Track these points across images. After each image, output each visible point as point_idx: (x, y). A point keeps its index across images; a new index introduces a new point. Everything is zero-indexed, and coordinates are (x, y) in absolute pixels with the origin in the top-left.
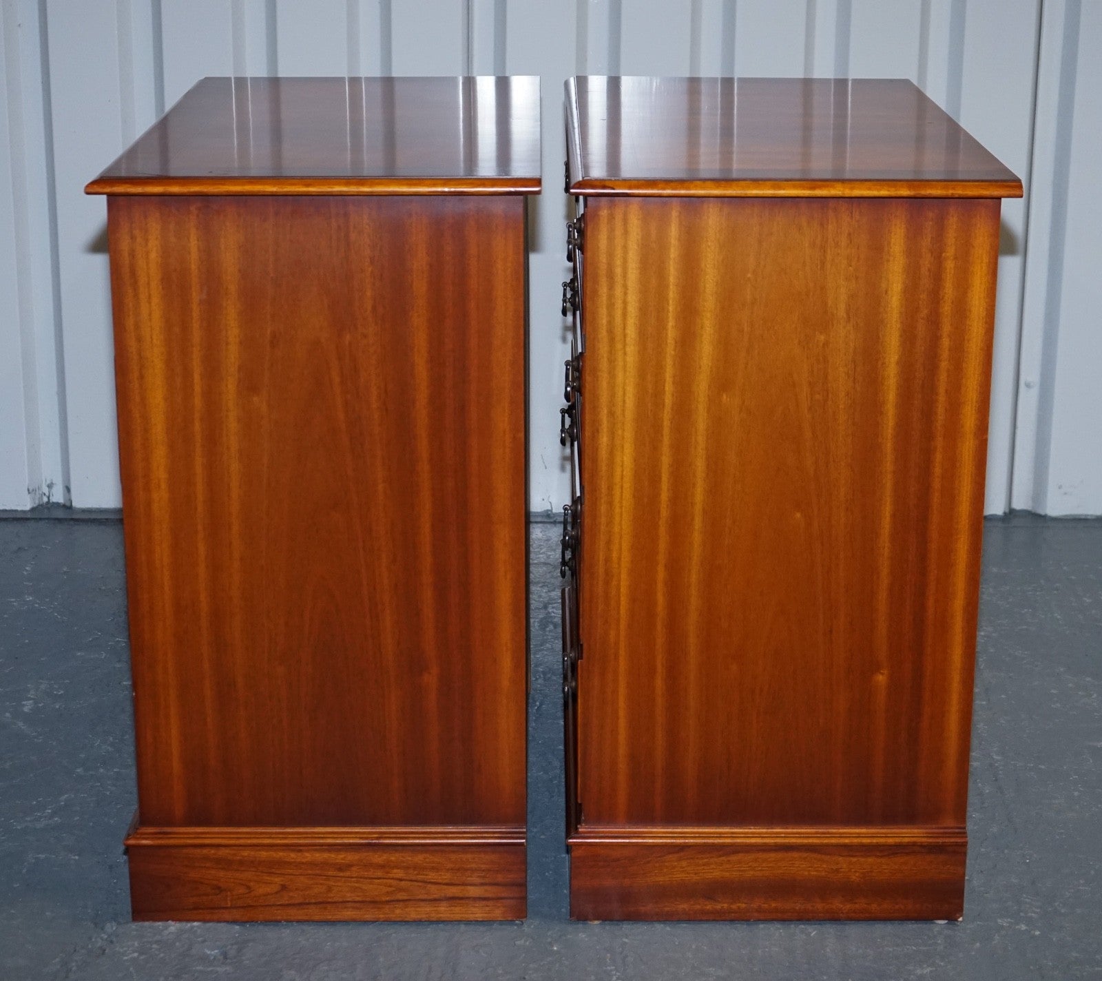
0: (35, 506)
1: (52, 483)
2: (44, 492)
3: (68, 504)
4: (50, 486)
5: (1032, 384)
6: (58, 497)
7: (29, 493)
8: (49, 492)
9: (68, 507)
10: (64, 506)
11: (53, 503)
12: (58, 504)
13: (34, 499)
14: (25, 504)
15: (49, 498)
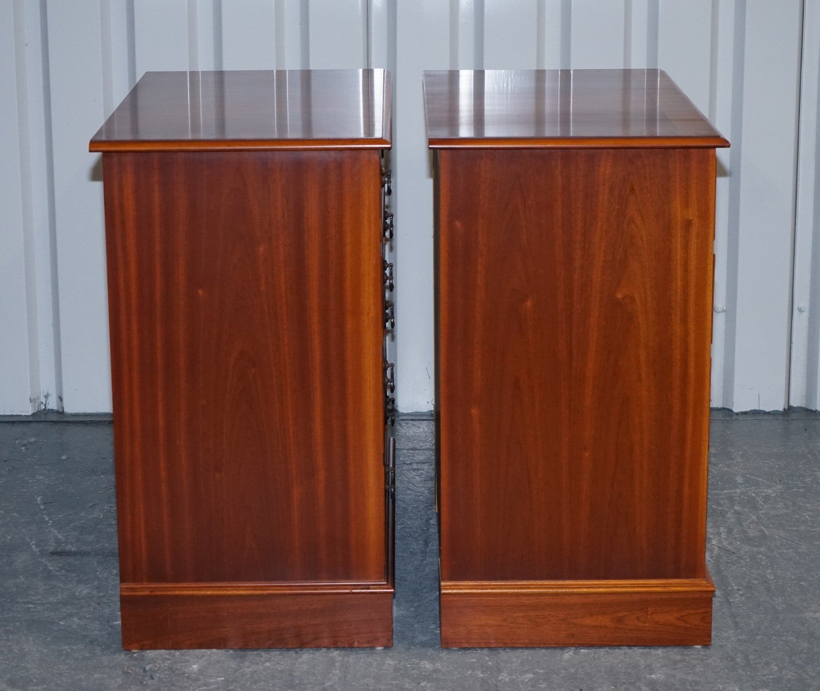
0: (35, 412)
1: (48, 394)
2: (42, 401)
3: (61, 410)
4: (46, 397)
5: (803, 309)
6: (53, 405)
7: (31, 402)
8: (46, 401)
9: (61, 413)
10: (58, 412)
11: (49, 409)
12: (52, 410)
13: (34, 407)
14: (27, 410)
15: (45, 405)
